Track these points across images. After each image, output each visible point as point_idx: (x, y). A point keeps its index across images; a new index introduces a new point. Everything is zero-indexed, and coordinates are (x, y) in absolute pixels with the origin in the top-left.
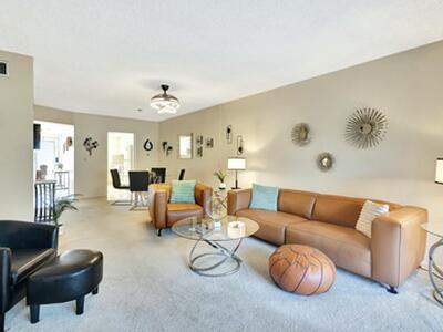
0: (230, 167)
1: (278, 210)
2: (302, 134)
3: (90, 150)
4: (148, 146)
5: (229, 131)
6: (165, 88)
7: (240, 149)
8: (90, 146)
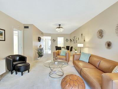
0: (78, 46)
1: (89, 62)
2: (101, 34)
3: (54, 42)
4: (67, 40)
5: (82, 35)
6: (60, 25)
7: (84, 41)
8: (54, 41)
